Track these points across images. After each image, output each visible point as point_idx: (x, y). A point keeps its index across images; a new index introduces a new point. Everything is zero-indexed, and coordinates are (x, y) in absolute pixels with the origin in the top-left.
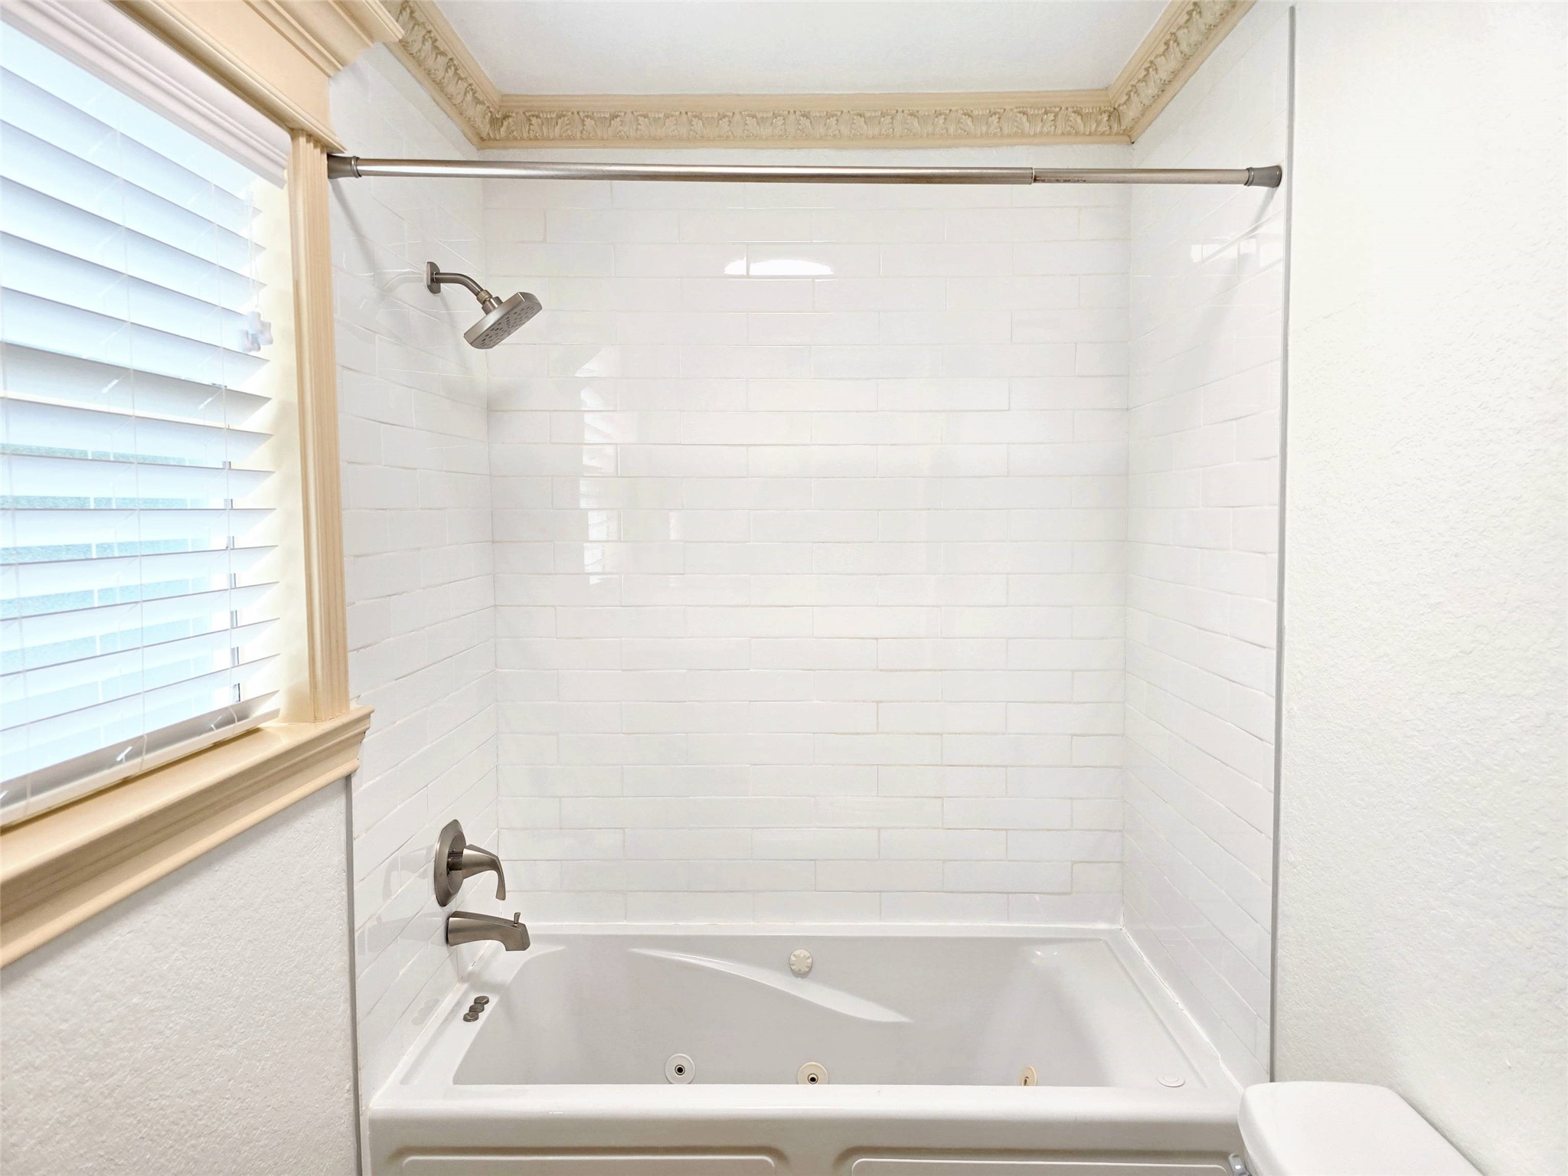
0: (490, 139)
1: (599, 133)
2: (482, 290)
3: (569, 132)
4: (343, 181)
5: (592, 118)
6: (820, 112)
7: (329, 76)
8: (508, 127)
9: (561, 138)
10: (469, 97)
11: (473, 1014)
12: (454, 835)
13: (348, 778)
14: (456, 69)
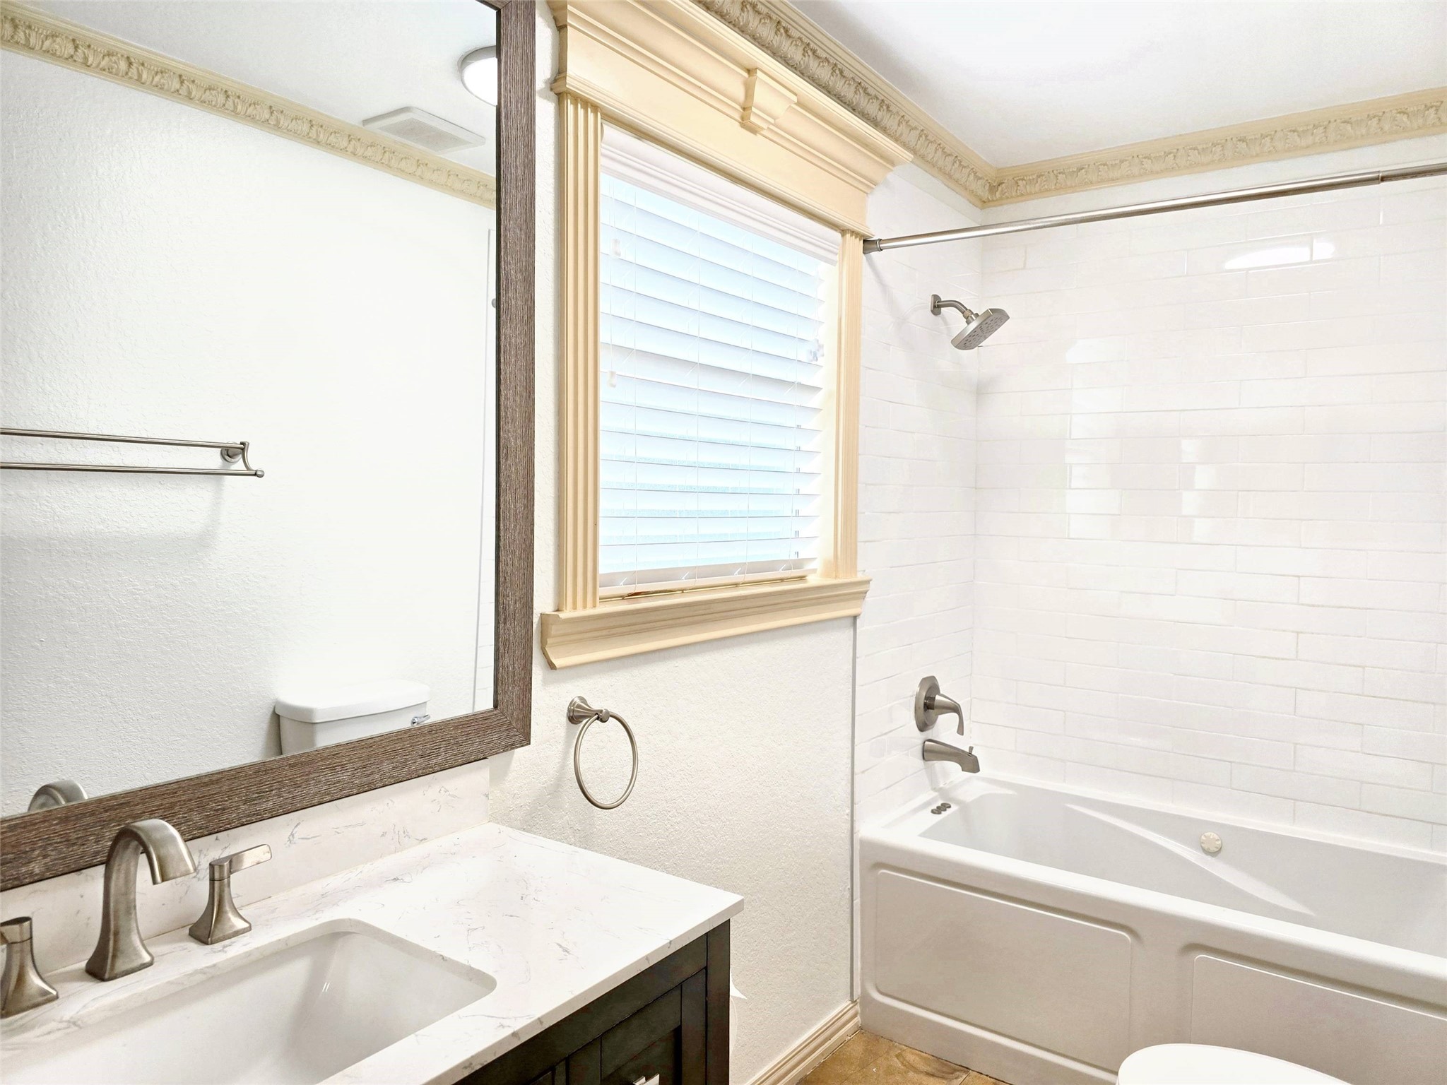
0: (989, 201)
1: (1069, 183)
2: (967, 309)
3: (1046, 187)
4: (874, 255)
5: (1063, 173)
6: (1255, 135)
7: (867, 194)
8: (1002, 191)
9: (1041, 191)
10: (972, 177)
11: (938, 811)
12: (931, 686)
13: (855, 618)
14: (960, 162)
